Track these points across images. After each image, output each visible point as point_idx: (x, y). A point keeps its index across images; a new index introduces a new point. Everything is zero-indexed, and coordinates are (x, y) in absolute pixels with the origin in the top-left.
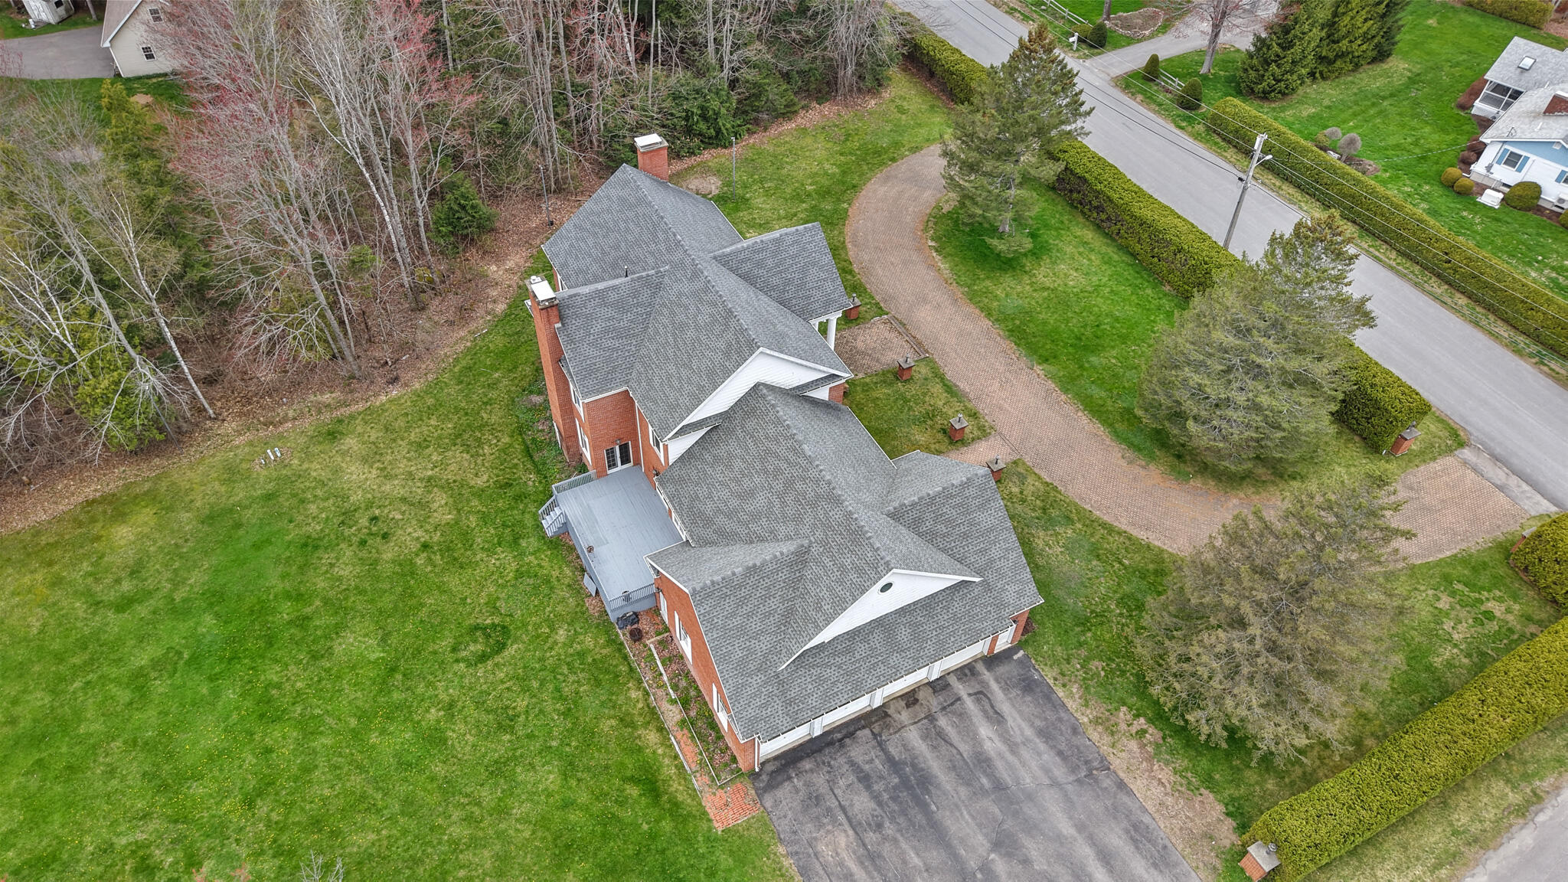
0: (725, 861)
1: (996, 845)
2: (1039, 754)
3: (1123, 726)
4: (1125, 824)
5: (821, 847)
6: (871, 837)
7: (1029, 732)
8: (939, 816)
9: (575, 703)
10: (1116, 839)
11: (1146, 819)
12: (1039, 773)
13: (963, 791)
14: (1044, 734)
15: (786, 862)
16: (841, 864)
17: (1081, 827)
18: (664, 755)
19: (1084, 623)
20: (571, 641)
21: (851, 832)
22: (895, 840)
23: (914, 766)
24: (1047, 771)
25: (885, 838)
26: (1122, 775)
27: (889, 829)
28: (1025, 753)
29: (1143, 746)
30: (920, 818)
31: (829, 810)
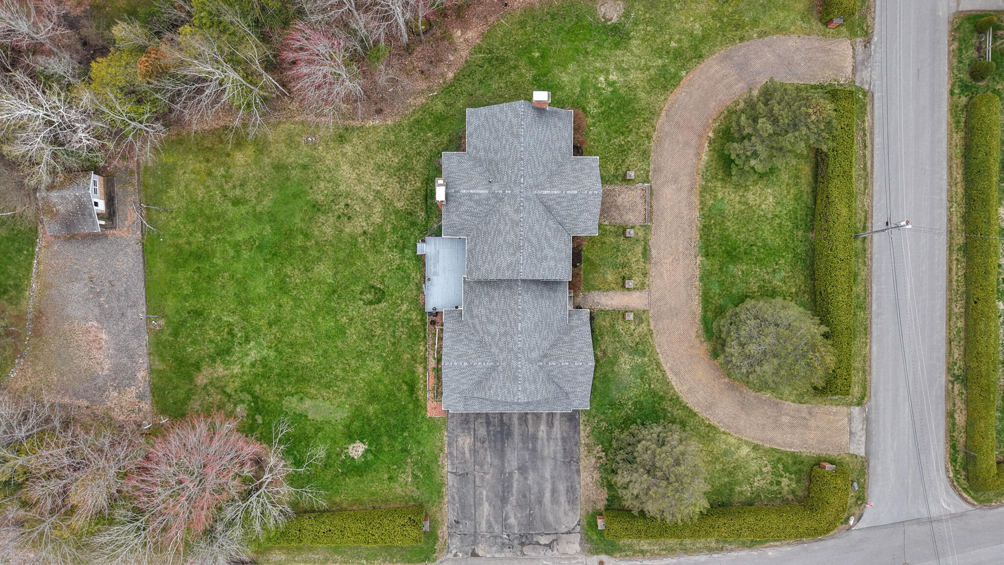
0: (425, 428)
1: (519, 469)
2: (557, 446)
3: (595, 452)
4: (569, 484)
5: (460, 439)
6: (479, 444)
7: (559, 436)
8: (506, 449)
9: (398, 341)
10: (562, 487)
11: (578, 486)
12: (552, 452)
13: (521, 444)
14: (564, 440)
15: (445, 439)
16: (463, 448)
17: (552, 477)
18: (422, 379)
19: (612, 404)
20: (407, 312)
21: (473, 439)
22: (486, 449)
23: (509, 427)
24: (555, 453)
25: (483, 447)
26: (581, 467)
27: (486, 445)
28: (552, 442)
29: (596, 462)
30: (499, 447)
31: (470, 428)
